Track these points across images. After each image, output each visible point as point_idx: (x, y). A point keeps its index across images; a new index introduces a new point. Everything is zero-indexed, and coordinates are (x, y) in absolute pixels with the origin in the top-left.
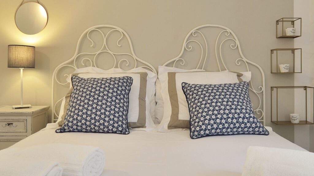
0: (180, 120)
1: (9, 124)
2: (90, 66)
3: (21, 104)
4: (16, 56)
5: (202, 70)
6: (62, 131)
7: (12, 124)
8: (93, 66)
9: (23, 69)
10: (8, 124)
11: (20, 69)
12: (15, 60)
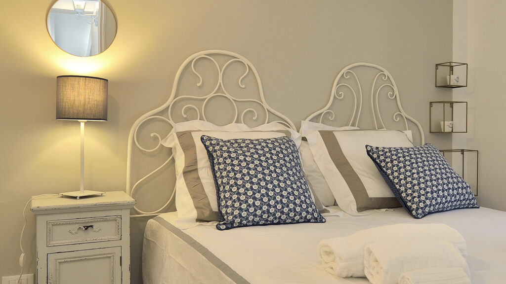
0: (371, 198)
1: (87, 228)
2: (197, 119)
3: (82, 188)
4: (87, 97)
5: (356, 128)
6: (229, 226)
7: (92, 226)
8: (201, 119)
9: (85, 123)
10: (84, 227)
11: (80, 123)
12: (84, 105)
